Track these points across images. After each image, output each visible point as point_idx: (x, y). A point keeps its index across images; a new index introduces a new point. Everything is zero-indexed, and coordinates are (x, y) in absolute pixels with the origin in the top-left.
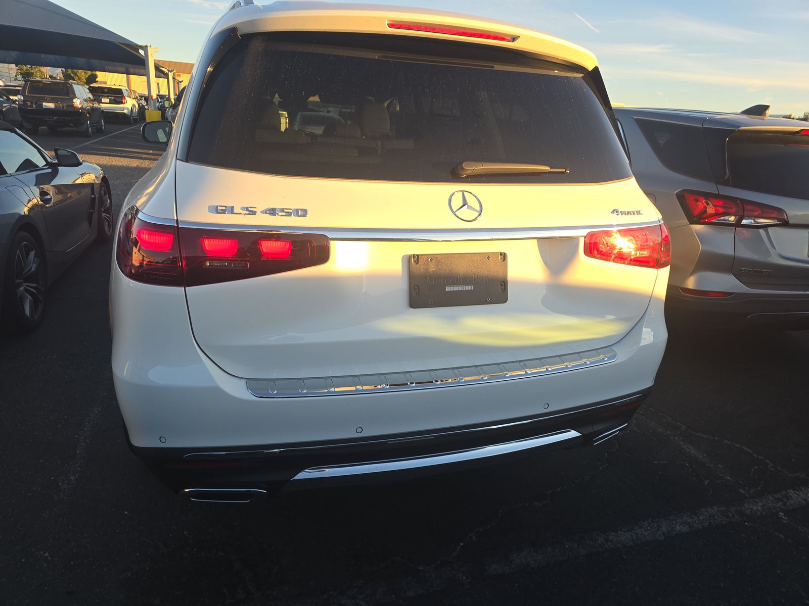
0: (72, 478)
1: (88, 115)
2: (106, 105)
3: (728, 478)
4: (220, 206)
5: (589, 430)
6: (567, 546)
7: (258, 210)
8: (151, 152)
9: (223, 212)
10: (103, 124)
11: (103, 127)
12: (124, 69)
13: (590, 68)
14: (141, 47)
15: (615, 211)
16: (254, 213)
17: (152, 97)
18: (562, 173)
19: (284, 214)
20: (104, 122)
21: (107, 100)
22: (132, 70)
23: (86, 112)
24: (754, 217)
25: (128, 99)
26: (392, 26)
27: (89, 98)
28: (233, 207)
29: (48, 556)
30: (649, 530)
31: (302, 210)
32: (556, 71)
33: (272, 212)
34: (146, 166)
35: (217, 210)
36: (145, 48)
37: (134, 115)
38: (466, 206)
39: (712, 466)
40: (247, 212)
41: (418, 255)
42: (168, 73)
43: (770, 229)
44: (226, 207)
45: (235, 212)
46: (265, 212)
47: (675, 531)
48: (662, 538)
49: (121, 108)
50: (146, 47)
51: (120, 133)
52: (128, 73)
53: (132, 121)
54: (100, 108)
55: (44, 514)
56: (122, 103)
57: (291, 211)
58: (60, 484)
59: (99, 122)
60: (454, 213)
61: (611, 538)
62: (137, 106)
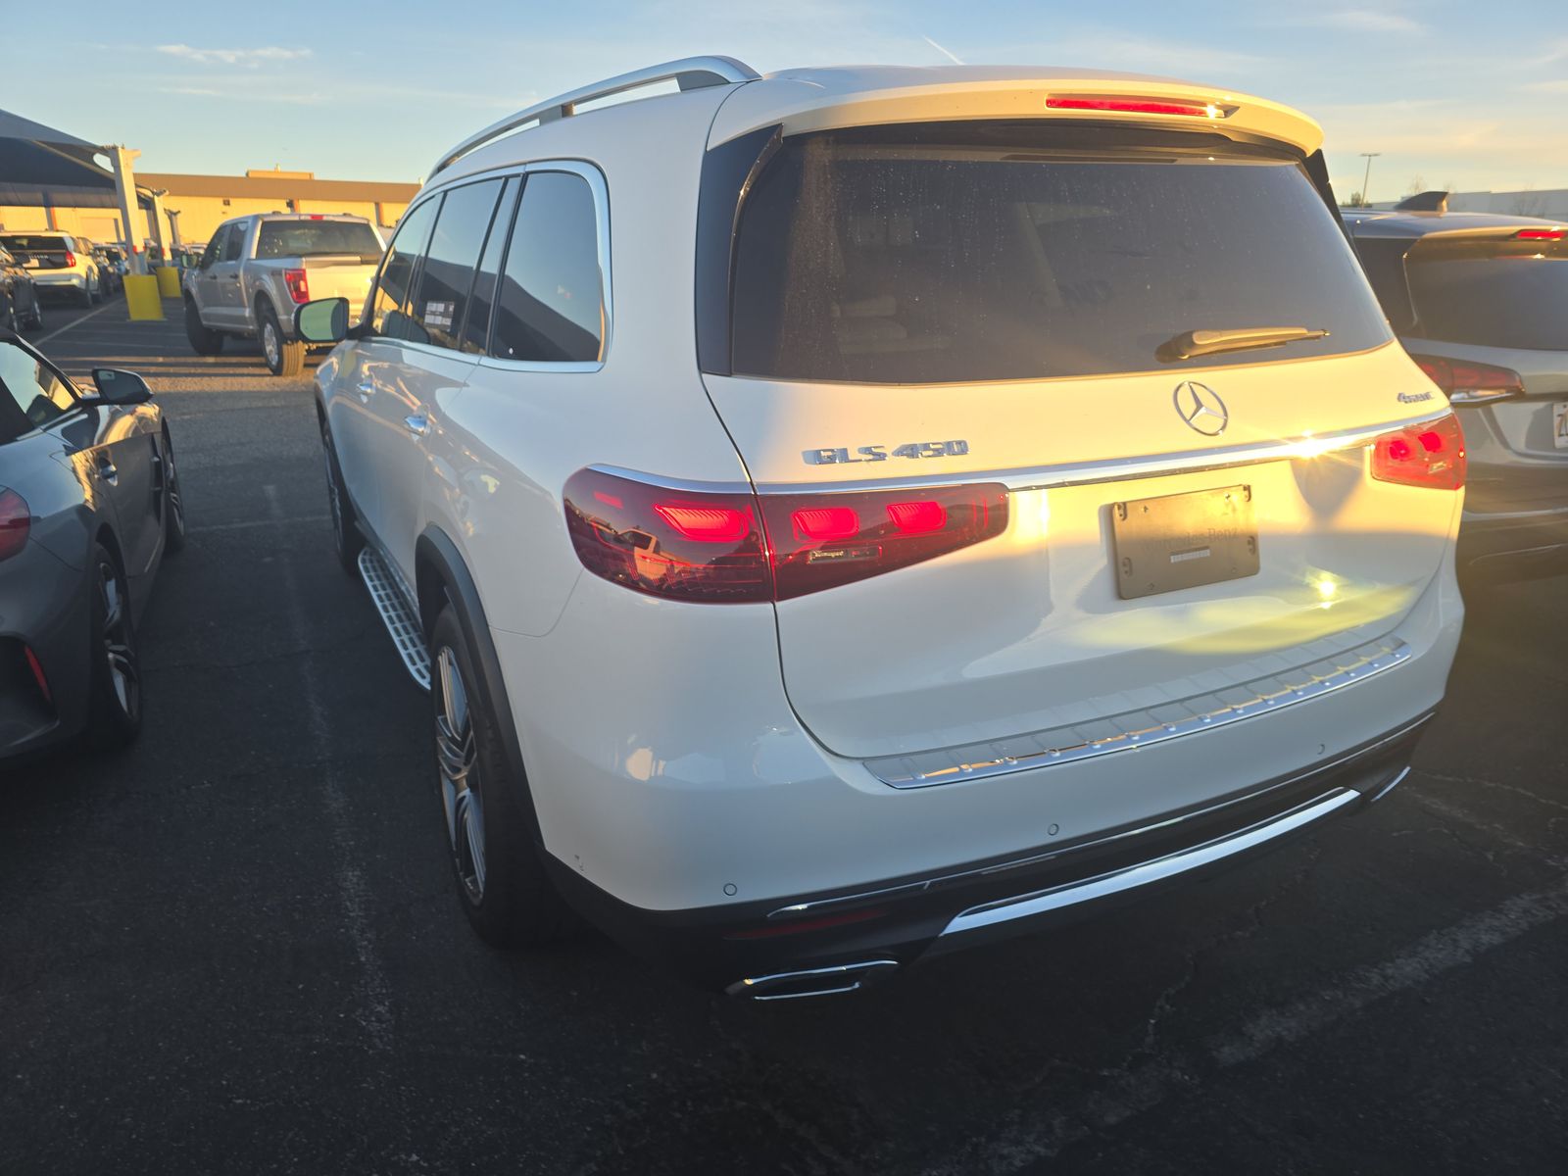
0: (380, 1008)
1: (9, 296)
2: (36, 272)
3: (1520, 844)
4: (824, 451)
5: (1369, 784)
6: (1327, 998)
7: (888, 451)
8: (161, 359)
9: (831, 460)
10: (38, 311)
11: (39, 318)
12: (40, 196)
13: (1309, 153)
14: (103, 151)
15: (1401, 397)
16: (881, 457)
17: (134, 248)
18: (1318, 337)
19: (930, 453)
20: (42, 307)
21: (35, 262)
22: (56, 197)
23: (5, 290)
24: (1467, 387)
25: (76, 255)
26: (1050, 103)
27: (7, 260)
28: (845, 450)
29: (419, 1161)
30: (1441, 949)
31: (959, 443)
32: (1211, 159)
33: (911, 451)
34: (168, 389)
35: (817, 458)
36: (111, 152)
37: (92, 287)
38: (1202, 411)
39: (1485, 827)
40: (871, 457)
41: (1125, 504)
42: (152, 200)
43: (1494, 406)
44: (832, 451)
45: (850, 458)
46: (900, 452)
47: (1483, 944)
48: (1468, 959)
49: (65, 275)
50: (115, 148)
51: (74, 328)
52: (48, 204)
53: (91, 302)
54: (29, 280)
55: (365, 1085)
56: (65, 265)
57: (940, 446)
58: (364, 1023)
59: (30, 308)
60: (1188, 422)
61: (1390, 972)
62: (96, 269)
